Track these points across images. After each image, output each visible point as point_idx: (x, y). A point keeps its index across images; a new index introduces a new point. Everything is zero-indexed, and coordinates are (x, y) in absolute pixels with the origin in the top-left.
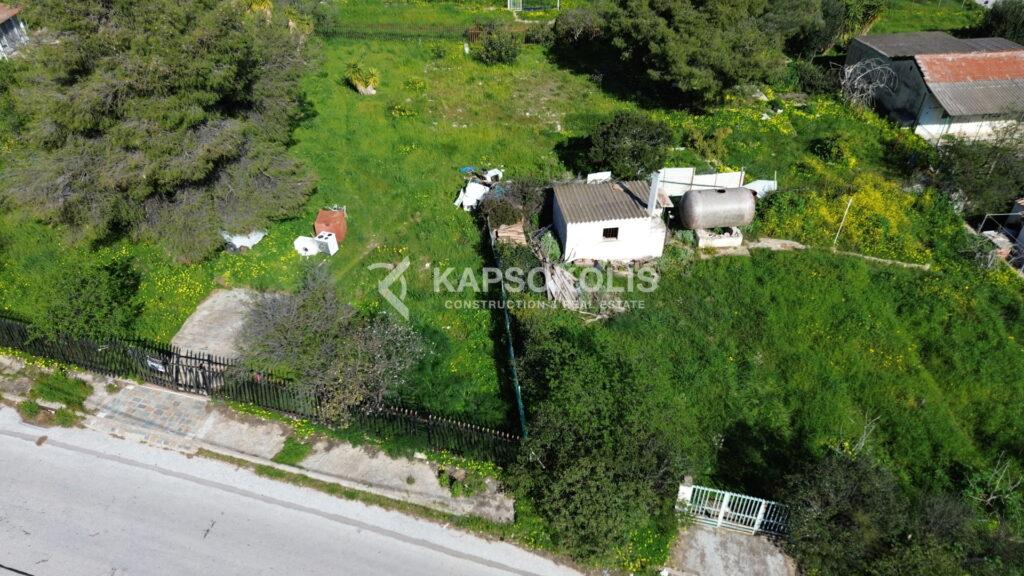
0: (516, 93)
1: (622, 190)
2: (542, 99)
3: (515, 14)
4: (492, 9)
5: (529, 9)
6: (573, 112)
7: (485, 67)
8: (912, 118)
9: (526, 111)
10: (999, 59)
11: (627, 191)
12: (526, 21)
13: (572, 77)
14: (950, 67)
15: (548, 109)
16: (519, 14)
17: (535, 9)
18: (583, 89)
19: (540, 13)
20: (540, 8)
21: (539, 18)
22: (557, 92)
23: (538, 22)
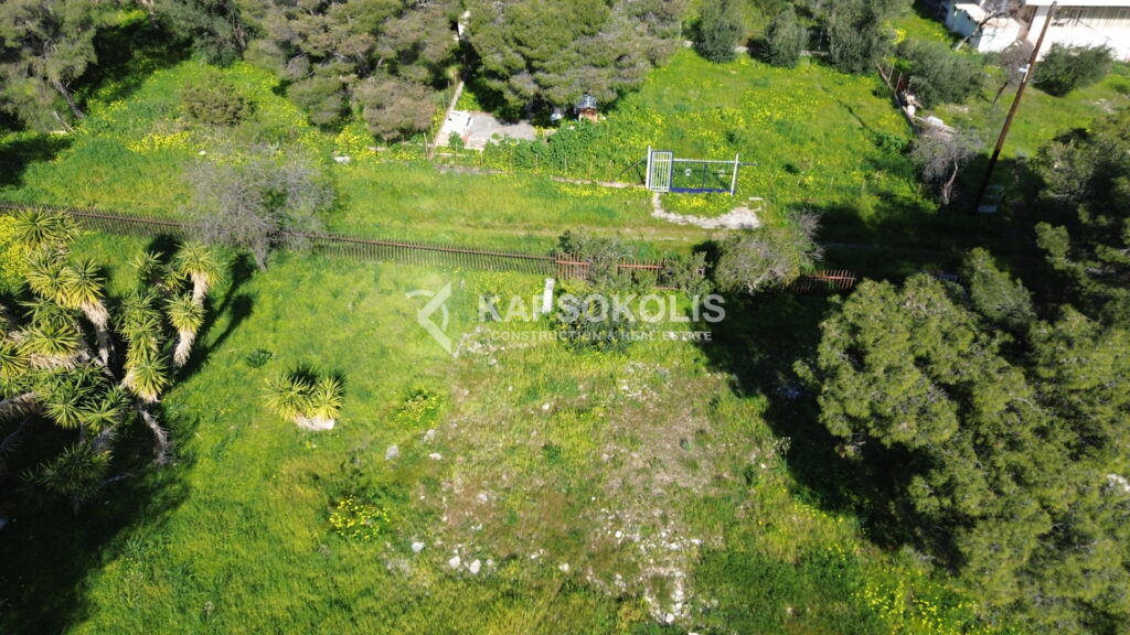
0: (610, 446)
2: (659, 476)
3: (656, 200)
4: (619, 185)
5: (680, 192)
9: (618, 522)
12: (672, 217)
13: (730, 405)
15: (667, 521)
16: (661, 198)
17: (691, 191)
18: (748, 451)
19: (698, 201)
20: (700, 190)
21: (696, 211)
22: (692, 450)
23: (692, 219)
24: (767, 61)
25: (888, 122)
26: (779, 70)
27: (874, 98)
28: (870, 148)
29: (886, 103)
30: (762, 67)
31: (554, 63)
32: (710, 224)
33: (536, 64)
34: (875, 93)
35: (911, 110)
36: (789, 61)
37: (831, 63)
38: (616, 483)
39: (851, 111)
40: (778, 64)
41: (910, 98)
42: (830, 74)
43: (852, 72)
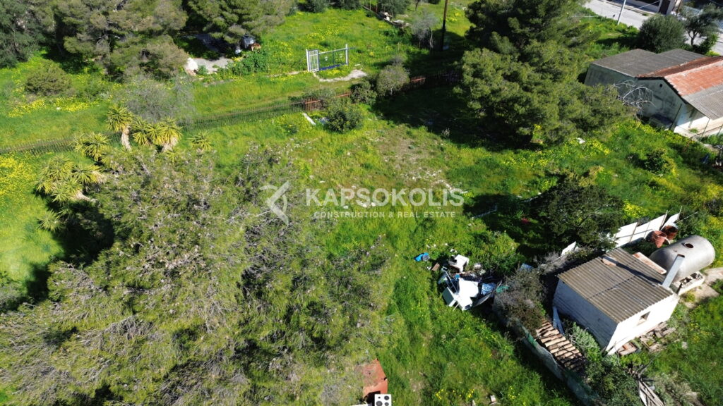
0: (385, 157)
1: (615, 265)
2: (411, 159)
3: (315, 75)
4: (295, 73)
5: (324, 69)
6: (447, 169)
7: (340, 136)
8: (672, 122)
9: (410, 176)
10: (709, 70)
11: (619, 265)
12: (328, 80)
13: (414, 132)
14: (687, 82)
15: (425, 169)
16: (317, 73)
17: (330, 68)
18: (434, 142)
19: (336, 71)
20: (334, 67)
21: (337, 75)
22: (415, 149)
23: (338, 79)
24: (311, 11)
25: (382, 25)
26: (319, 14)
27: (368, 18)
28: (383, 37)
29: (374, 19)
30: (309, 14)
31: (255, 15)
32: (347, 79)
33: (244, 17)
34: (368, 16)
35: (388, 19)
36: (320, 10)
37: (340, 7)
38: (398, 166)
39: (363, 25)
40: (317, 11)
41: (386, 14)
42: (343, 13)
43: (352, 8)
